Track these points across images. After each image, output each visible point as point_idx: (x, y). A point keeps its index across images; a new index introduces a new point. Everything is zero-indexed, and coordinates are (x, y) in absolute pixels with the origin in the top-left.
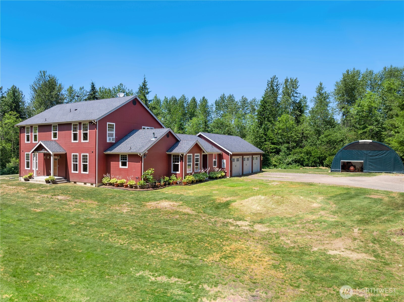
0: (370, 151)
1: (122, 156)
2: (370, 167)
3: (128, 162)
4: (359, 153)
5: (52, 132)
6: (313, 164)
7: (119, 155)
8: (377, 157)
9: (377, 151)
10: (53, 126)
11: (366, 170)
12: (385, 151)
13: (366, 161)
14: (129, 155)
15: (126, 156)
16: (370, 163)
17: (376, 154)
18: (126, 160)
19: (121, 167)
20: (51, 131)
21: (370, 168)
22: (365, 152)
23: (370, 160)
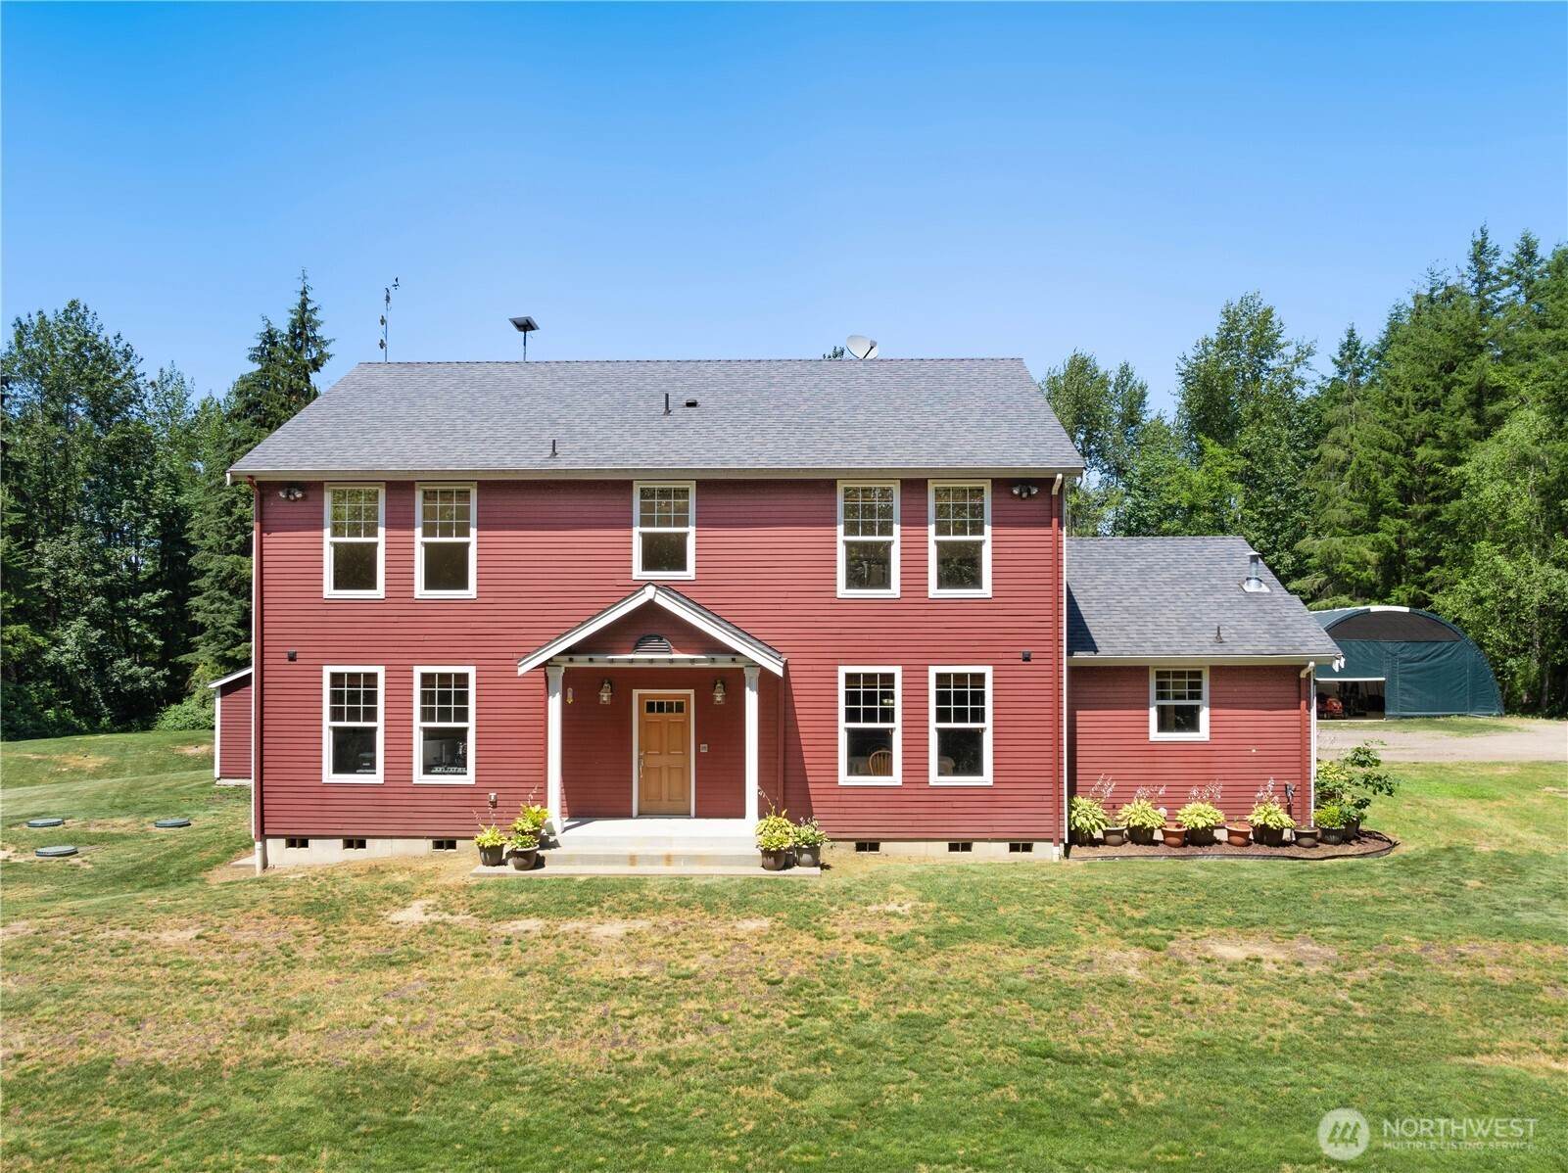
0: (1403, 645)
1: (1159, 674)
2: (1404, 698)
3: (1212, 706)
4: (1371, 652)
5: (637, 531)
7: (1146, 669)
8: (1424, 664)
9: (1424, 644)
10: (645, 494)
11: (1395, 709)
12: (1447, 645)
13: (1391, 677)
14: (1218, 671)
15: (1199, 674)
16: (1407, 686)
17: (1422, 654)
18: (1198, 696)
19: (1155, 735)
20: (629, 526)
21: (1405, 702)
22: (1390, 647)
23: (1404, 676)
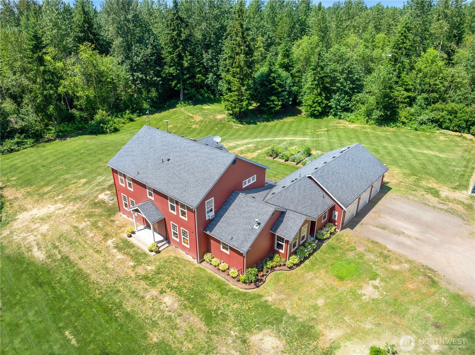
3: (230, 249)
5: (147, 190)
6: (455, 128)
7: (220, 241)
19: (222, 249)
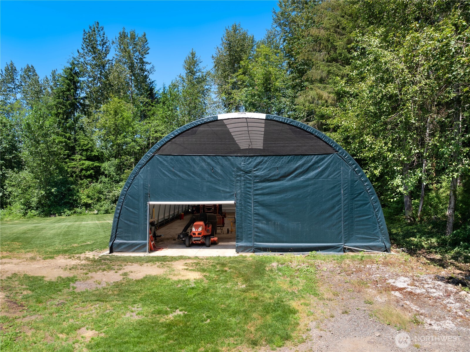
2: (260, 225)
4: (218, 169)
8: (286, 183)
11: (247, 240)
16: (262, 211)
17: (283, 171)
21: (262, 231)
22: (241, 163)
23: (260, 198)
